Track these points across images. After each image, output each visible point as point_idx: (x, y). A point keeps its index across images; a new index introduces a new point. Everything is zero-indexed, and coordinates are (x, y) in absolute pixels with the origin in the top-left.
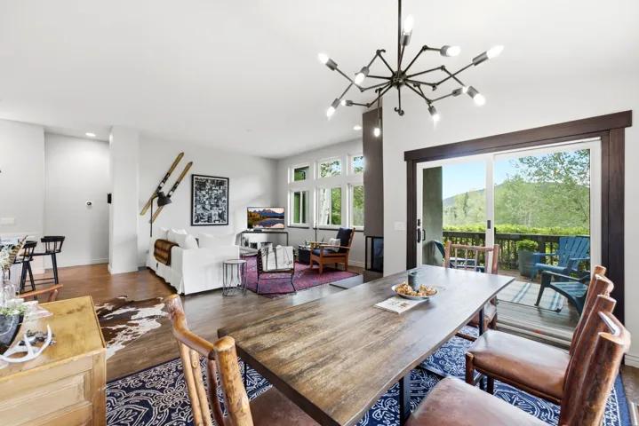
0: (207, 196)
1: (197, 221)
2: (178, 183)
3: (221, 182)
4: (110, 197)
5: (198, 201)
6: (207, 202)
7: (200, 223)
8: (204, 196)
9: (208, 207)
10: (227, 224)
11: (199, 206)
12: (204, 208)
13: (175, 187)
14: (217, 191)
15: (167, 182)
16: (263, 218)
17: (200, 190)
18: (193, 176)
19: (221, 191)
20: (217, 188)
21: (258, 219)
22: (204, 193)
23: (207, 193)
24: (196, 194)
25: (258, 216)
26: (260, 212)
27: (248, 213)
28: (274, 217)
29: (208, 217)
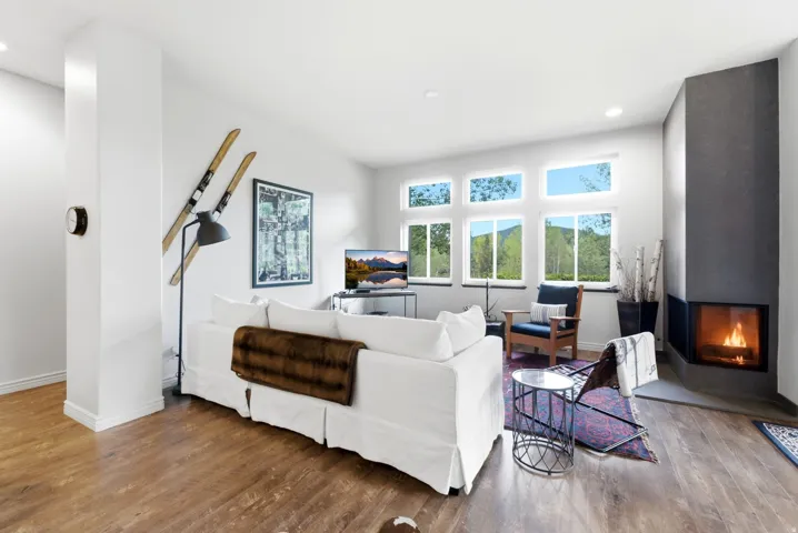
0: (280, 226)
1: (263, 277)
2: (227, 194)
4: (82, 214)
5: (265, 237)
6: (280, 239)
7: (268, 282)
8: (275, 226)
10: (311, 282)
11: (266, 247)
12: (274, 250)
13: (223, 203)
15: (207, 189)
16: (374, 270)
18: (255, 182)
19: (302, 217)
21: (365, 272)
22: (274, 218)
23: (281, 220)
24: (261, 221)
25: (366, 267)
26: (368, 262)
27: (348, 261)
28: (389, 269)
29: (282, 269)
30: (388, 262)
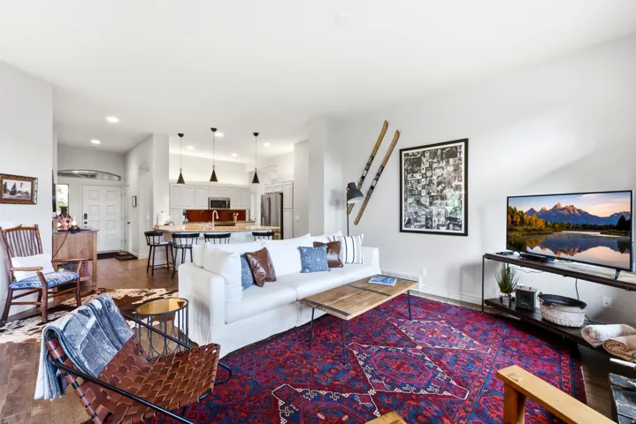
0: (424, 182)
3: (453, 150)
5: (411, 192)
6: (424, 193)
7: (412, 228)
8: (419, 181)
9: (425, 200)
10: (466, 234)
11: (410, 200)
12: (418, 202)
13: (379, 174)
14: (445, 170)
16: (554, 228)
17: (413, 172)
18: (401, 152)
19: (451, 169)
20: (443, 164)
21: (539, 232)
22: (418, 176)
23: (424, 176)
24: (406, 180)
25: (541, 223)
26: (544, 214)
27: (511, 213)
28: (585, 228)
29: (427, 219)
30: (585, 215)
